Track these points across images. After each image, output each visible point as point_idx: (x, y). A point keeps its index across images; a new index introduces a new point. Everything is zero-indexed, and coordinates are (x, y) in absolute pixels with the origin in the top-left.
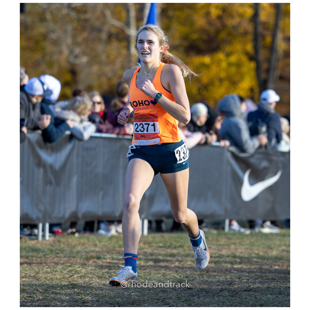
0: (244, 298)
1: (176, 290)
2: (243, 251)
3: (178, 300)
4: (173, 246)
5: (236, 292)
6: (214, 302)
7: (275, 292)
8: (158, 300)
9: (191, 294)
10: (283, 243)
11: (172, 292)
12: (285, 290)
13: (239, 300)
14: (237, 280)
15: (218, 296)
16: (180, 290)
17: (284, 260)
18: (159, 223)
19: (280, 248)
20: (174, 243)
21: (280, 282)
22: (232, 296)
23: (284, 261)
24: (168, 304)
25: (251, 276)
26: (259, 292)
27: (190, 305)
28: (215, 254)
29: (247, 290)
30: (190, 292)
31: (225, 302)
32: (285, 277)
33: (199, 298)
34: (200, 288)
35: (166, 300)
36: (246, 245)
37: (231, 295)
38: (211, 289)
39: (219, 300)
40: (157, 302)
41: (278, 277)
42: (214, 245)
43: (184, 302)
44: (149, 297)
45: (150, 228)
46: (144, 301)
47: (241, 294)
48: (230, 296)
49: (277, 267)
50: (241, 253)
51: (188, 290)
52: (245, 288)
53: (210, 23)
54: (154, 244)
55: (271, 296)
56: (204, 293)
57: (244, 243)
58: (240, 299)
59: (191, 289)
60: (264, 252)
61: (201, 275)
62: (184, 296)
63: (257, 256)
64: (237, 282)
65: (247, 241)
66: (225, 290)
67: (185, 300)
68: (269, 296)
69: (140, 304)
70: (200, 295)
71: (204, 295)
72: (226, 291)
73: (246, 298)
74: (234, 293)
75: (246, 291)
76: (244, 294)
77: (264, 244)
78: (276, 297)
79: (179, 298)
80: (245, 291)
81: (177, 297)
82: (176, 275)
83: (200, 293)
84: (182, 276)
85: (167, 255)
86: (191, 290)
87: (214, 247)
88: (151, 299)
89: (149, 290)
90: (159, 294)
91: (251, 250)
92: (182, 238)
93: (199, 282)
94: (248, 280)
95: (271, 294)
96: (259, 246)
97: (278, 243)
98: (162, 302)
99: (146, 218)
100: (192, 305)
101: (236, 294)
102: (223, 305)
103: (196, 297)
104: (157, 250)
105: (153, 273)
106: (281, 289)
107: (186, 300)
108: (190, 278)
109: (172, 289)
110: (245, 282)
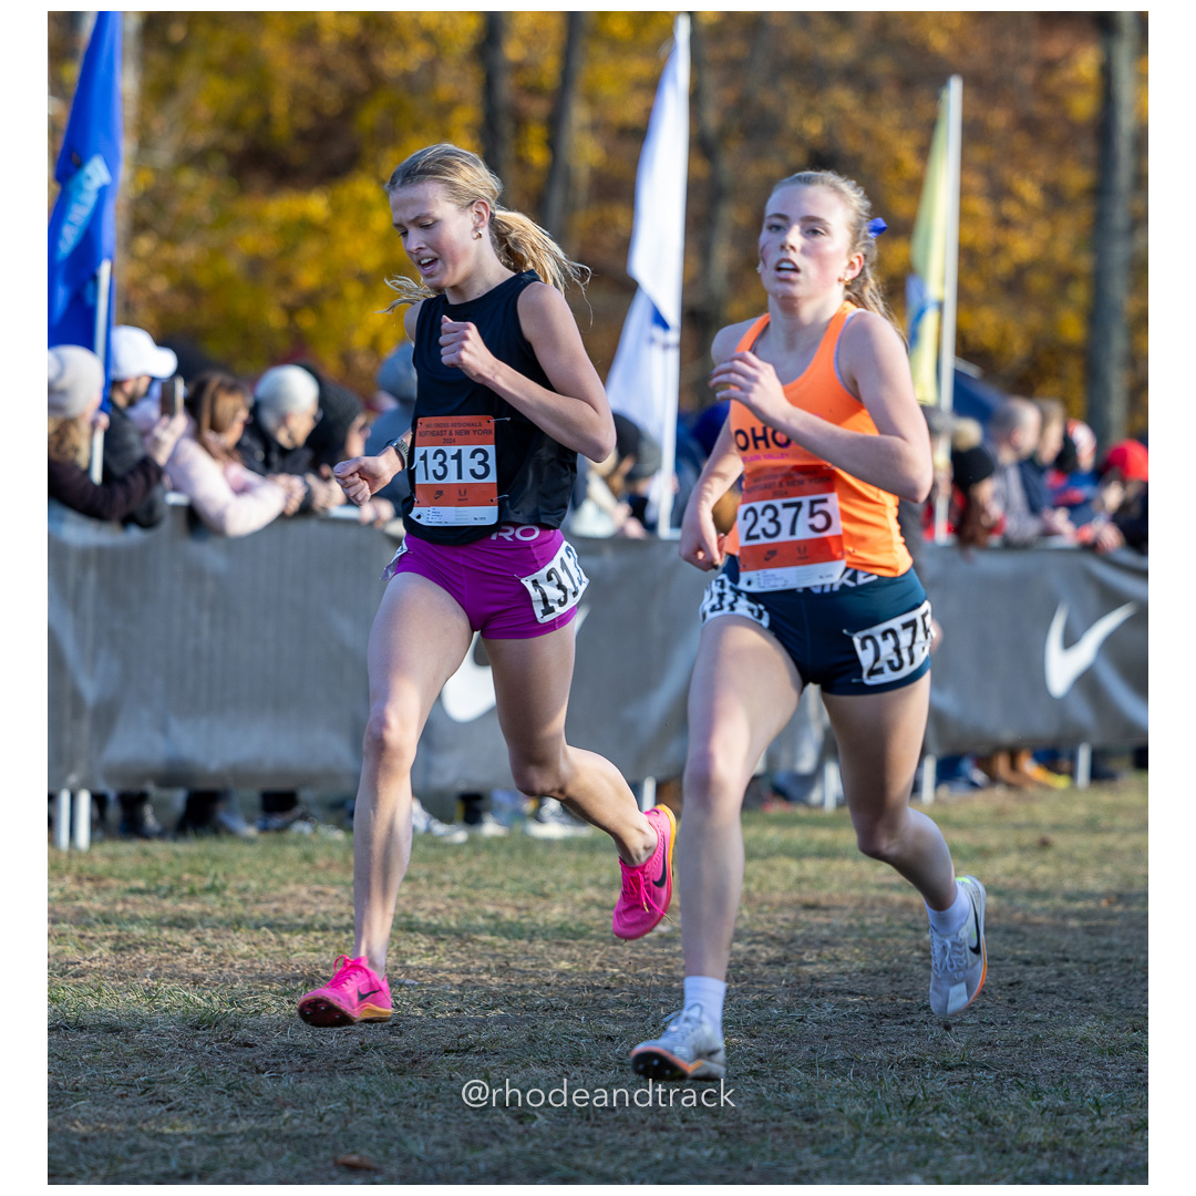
0: (445, 1079)
1: (193, 1051)
2: (441, 906)
3: (202, 1085)
4: (185, 890)
5: (415, 1057)
6: (335, 1092)
7: (556, 1054)
8: (128, 1085)
9: (248, 1063)
10: (589, 876)
11: (180, 1059)
12: (595, 1049)
13: (425, 1084)
14: (419, 1012)
15: (348, 1072)
16: (207, 1048)
17: (592, 938)
18: (132, 803)
19: (579, 896)
20: (186, 876)
21: (574, 1018)
22: (398, 1070)
23: (592, 942)
24: (163, 1102)
25: (471, 996)
26: (497, 1057)
27: (245, 1106)
28: (342, 915)
29: (455, 1047)
30: (245, 1056)
31: (373, 1094)
32: (595, 1000)
33: (277, 1078)
34: (283, 1044)
35: (157, 1085)
36: (454, 883)
37: (394, 1067)
38: (321, 1044)
39: (352, 1087)
40: (122, 1096)
41: (571, 1001)
42: (333, 884)
43: (224, 1093)
44: (94, 1076)
45: (98, 823)
46: (77, 1090)
47: (431, 1064)
48: (393, 1071)
49: (564, 965)
50: (435, 912)
51: (239, 1049)
52: (446, 1041)
53: (324, 71)
54: (113, 882)
55: (544, 1071)
56: (298, 1062)
57: (446, 878)
58: (428, 1080)
59: (251, 1046)
60: (519, 909)
61: (286, 994)
62: (224, 1072)
63: (492, 923)
64: (420, 1017)
65: (456, 869)
66: (376, 1048)
67: (226, 1088)
68: (535, 1070)
69: (61, 1103)
70: (283, 1068)
71: (295, 1069)
72: (379, 1054)
73: (451, 1079)
74: (408, 1060)
75: (452, 1051)
76: (442, 1062)
77: (517, 880)
78: (559, 1073)
79: (205, 1081)
80: (448, 1052)
81: (198, 1077)
82: (192, 996)
83: (284, 1062)
84: (216, 999)
85: (160, 923)
86: (248, 1049)
87: (333, 891)
88: (100, 1082)
89: (96, 1051)
90: (130, 1065)
91: (472, 901)
92: (215, 860)
93: (278, 1019)
94: (458, 1011)
95: (545, 1062)
96: (501, 886)
97: (569, 875)
98: (143, 1093)
99: (84, 785)
100: (251, 1103)
101: (415, 1062)
102: (368, 1103)
103: (266, 1074)
104: (125, 901)
105: (107, 988)
106: (577, 1044)
107: (229, 1087)
108: (246, 1006)
109: (180, 1046)
110: (447, 1018)
